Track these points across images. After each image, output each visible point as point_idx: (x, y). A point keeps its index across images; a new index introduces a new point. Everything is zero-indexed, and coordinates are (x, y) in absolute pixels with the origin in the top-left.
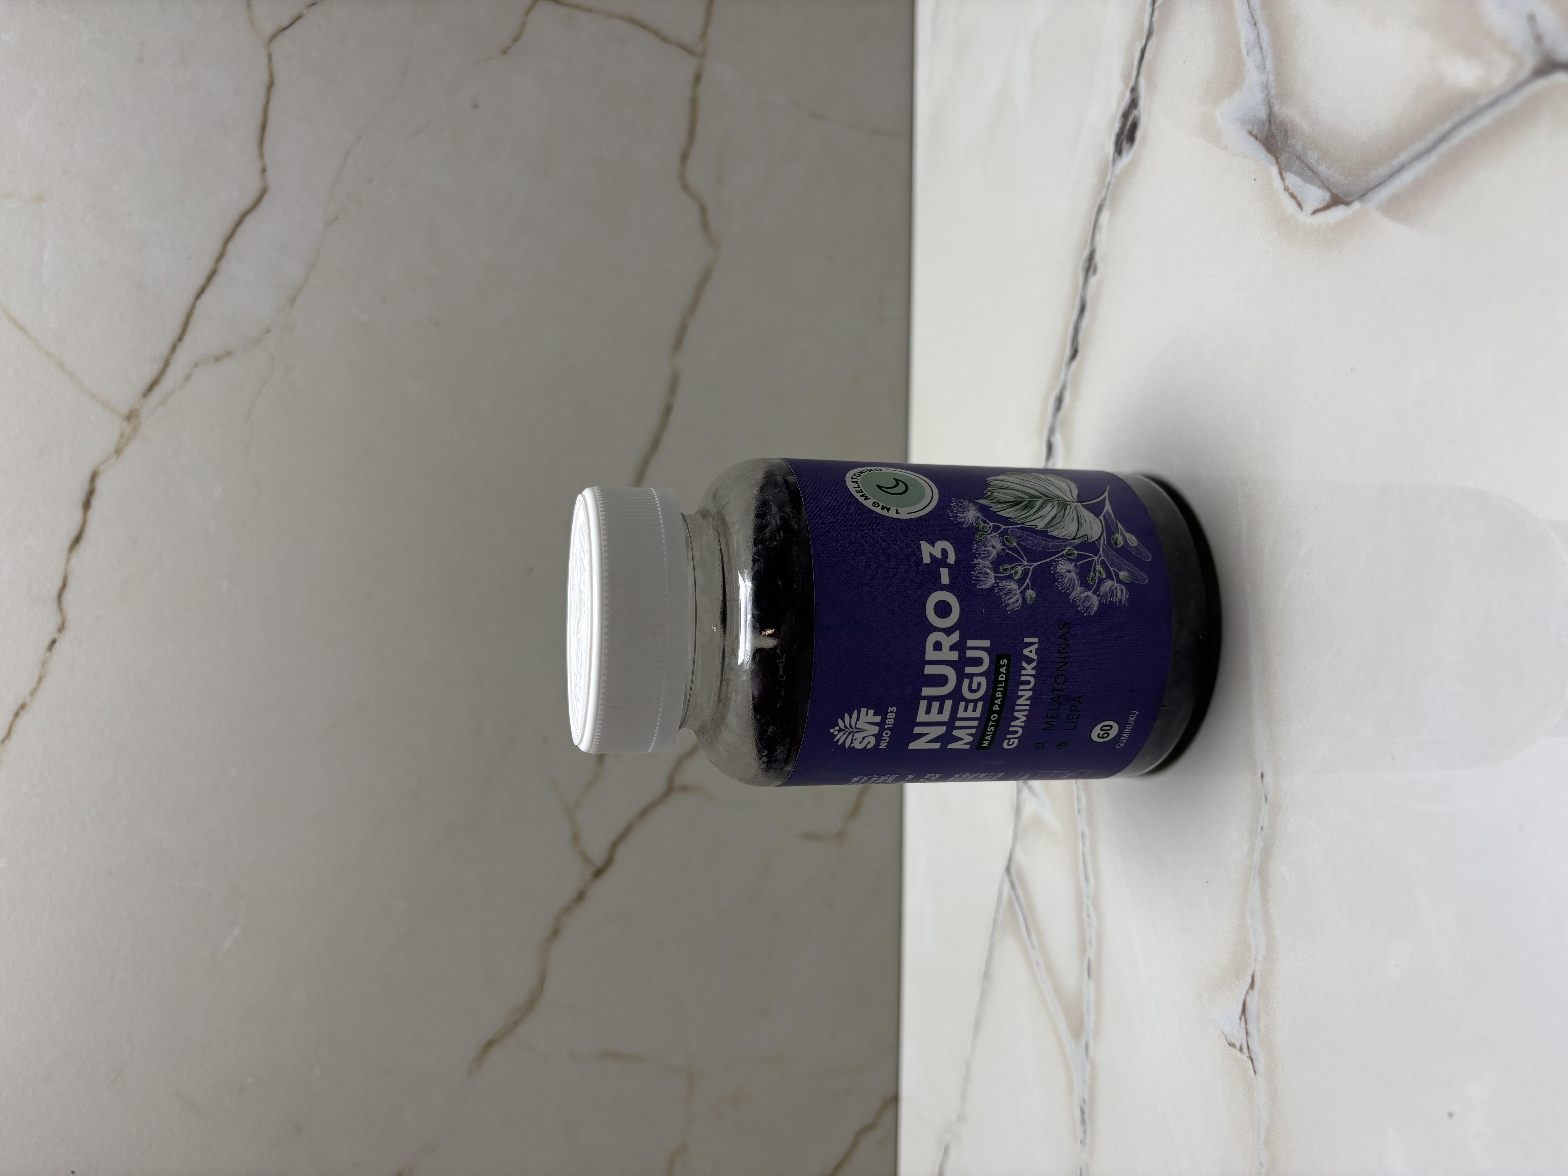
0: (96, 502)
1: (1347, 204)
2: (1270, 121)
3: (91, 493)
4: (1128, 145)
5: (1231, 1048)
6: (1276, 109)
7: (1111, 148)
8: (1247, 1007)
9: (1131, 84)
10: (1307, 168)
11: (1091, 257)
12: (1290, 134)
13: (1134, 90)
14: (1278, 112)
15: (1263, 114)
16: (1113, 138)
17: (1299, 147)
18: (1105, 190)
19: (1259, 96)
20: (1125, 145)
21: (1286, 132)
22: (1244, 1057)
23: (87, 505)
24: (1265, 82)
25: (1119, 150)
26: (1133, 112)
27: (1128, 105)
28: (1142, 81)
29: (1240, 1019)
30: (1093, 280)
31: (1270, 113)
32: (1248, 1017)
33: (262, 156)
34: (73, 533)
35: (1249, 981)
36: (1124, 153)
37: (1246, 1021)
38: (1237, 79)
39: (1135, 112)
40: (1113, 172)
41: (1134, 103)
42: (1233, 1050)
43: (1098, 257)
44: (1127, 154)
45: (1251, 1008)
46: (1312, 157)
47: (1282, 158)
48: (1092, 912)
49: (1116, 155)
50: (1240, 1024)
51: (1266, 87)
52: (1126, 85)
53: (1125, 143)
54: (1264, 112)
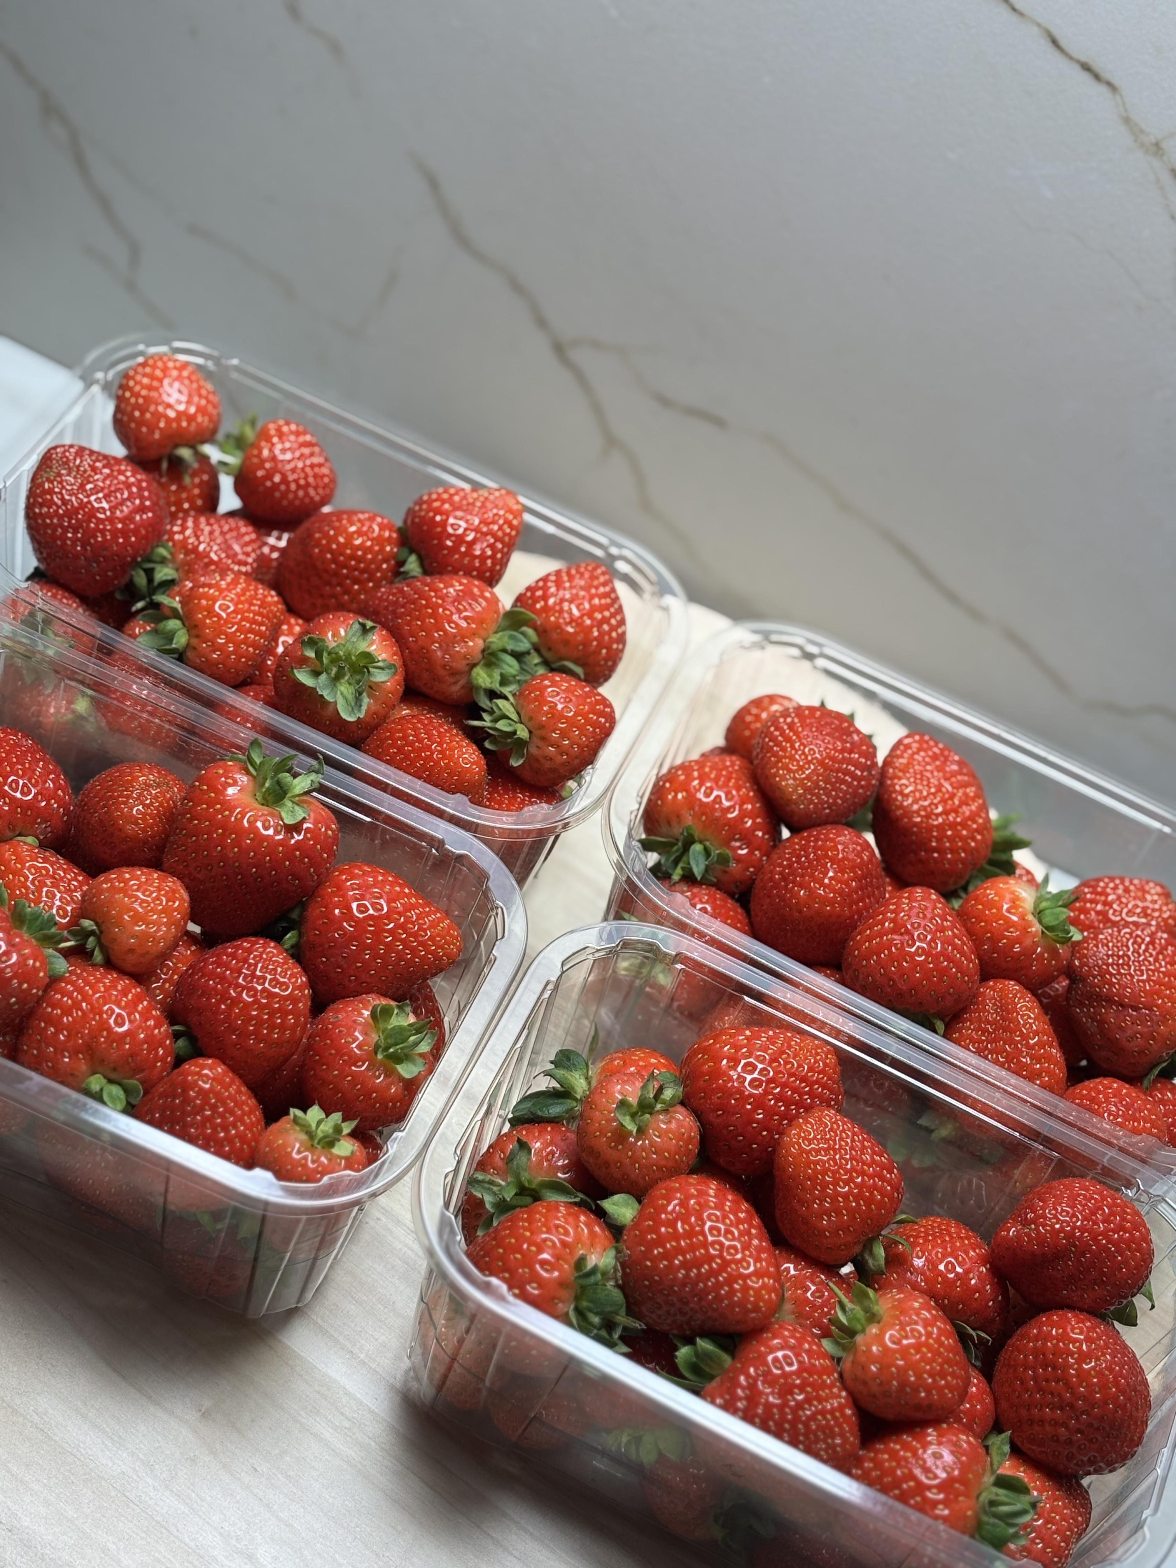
0: (1085, 77)
3: (1097, 77)
23: (1086, 67)
34: (1063, 43)
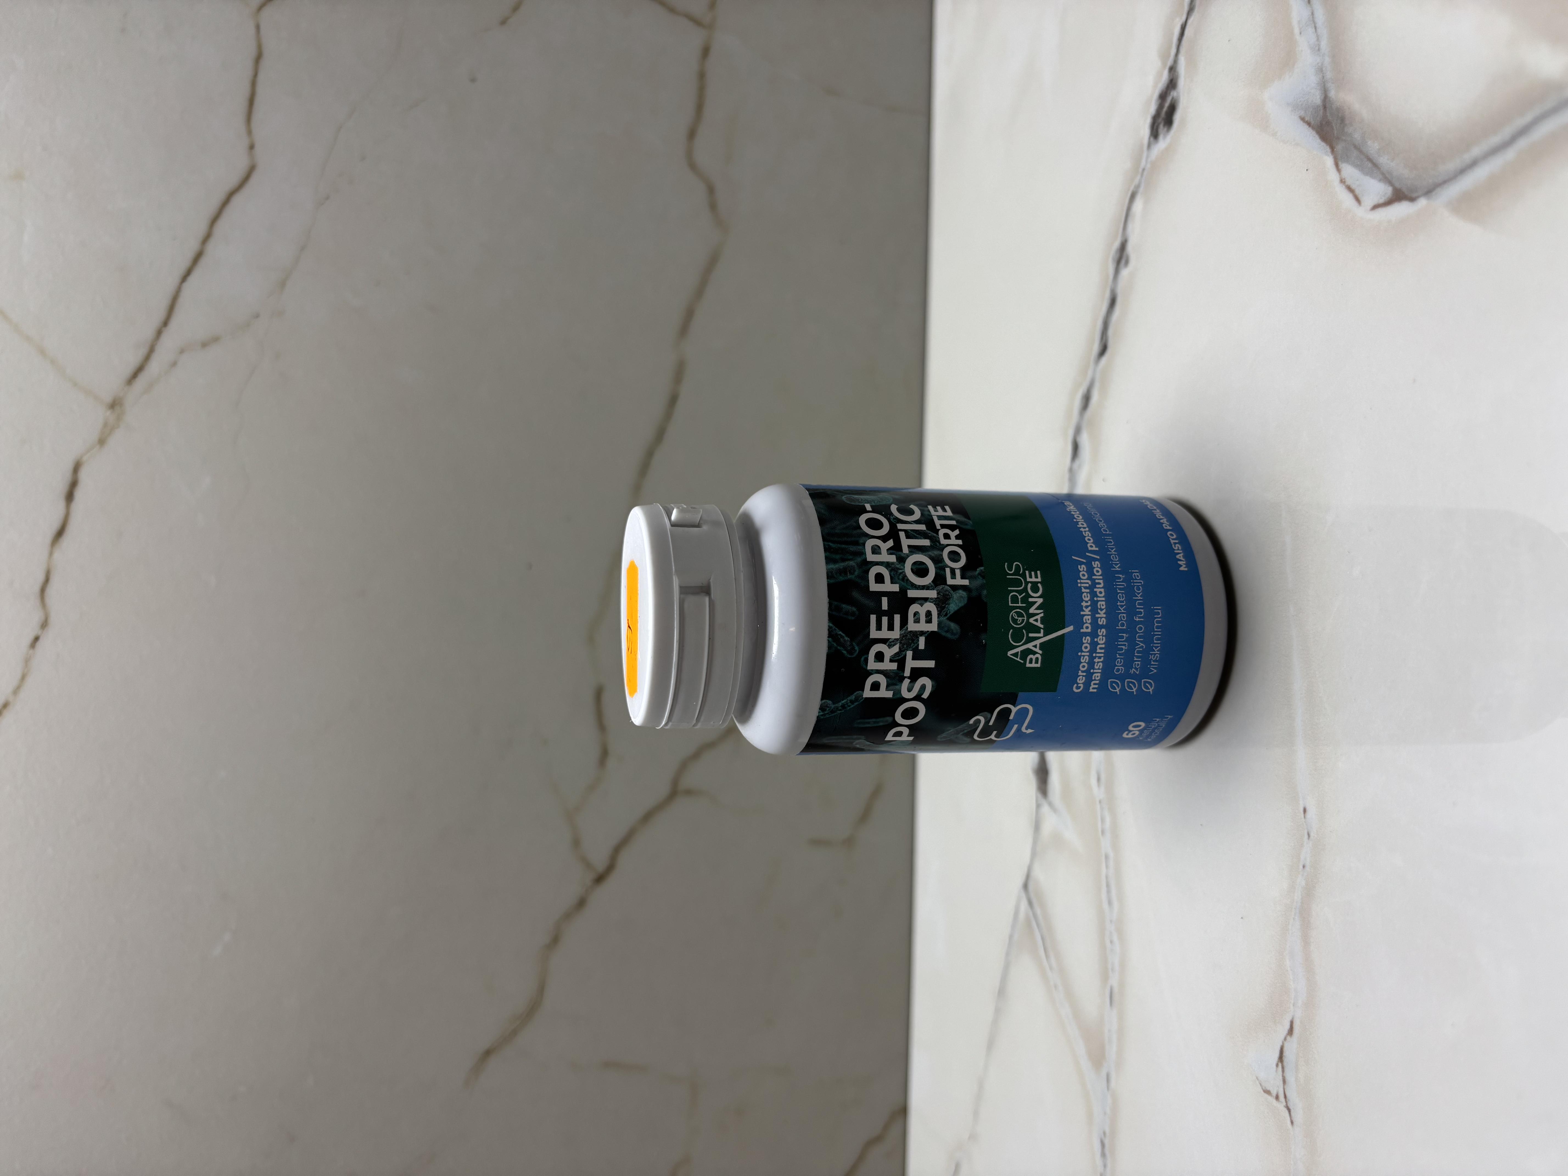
0: (79, 494)
1: (1412, 199)
2: (1325, 107)
3: (74, 485)
4: (1166, 129)
5: (1266, 1095)
6: (1332, 94)
7: (1146, 131)
8: (1284, 1054)
9: (1170, 63)
10: (1365, 160)
11: (1123, 247)
12: (1347, 122)
13: (1173, 69)
14: (1333, 97)
15: (1317, 99)
16: (1149, 120)
17: (1357, 136)
18: (1138, 177)
19: (1313, 80)
20: (1162, 129)
21: (1342, 120)
22: (1281, 1106)
23: (70, 497)
24: (1320, 65)
25: (1155, 134)
26: (1172, 93)
27: (1165, 85)
28: (1182, 60)
29: (1277, 1065)
30: (1125, 273)
31: (1326, 99)
32: (1285, 1064)
33: (249, 132)
34: (56, 526)
35: (1287, 1026)
36: (1161, 137)
37: (1283, 1068)
38: (1288, 61)
39: (1174, 94)
40: (1147, 157)
41: (1172, 84)
42: (1269, 1097)
43: (1130, 248)
44: (1165, 137)
45: (1289, 1055)
46: (1373, 147)
47: (1339, 147)
48: (1115, 938)
49: (1152, 139)
50: (1276, 1071)
51: (1320, 70)
52: (1164, 64)
53: (1161, 126)
54: (1318, 97)
